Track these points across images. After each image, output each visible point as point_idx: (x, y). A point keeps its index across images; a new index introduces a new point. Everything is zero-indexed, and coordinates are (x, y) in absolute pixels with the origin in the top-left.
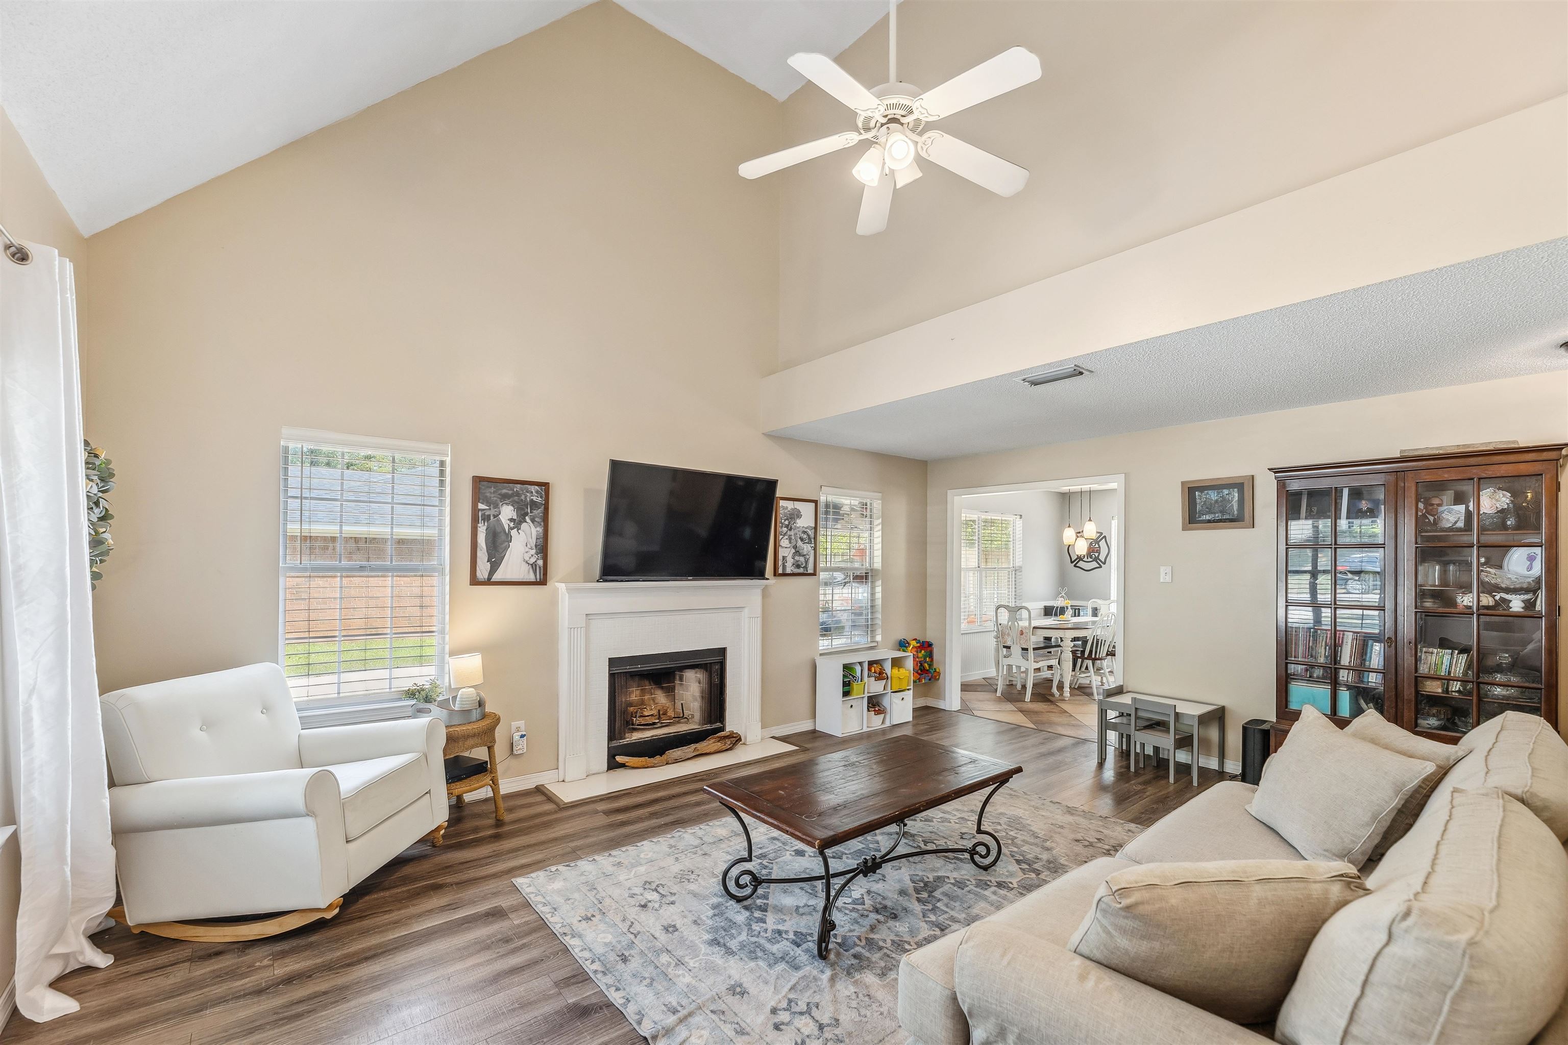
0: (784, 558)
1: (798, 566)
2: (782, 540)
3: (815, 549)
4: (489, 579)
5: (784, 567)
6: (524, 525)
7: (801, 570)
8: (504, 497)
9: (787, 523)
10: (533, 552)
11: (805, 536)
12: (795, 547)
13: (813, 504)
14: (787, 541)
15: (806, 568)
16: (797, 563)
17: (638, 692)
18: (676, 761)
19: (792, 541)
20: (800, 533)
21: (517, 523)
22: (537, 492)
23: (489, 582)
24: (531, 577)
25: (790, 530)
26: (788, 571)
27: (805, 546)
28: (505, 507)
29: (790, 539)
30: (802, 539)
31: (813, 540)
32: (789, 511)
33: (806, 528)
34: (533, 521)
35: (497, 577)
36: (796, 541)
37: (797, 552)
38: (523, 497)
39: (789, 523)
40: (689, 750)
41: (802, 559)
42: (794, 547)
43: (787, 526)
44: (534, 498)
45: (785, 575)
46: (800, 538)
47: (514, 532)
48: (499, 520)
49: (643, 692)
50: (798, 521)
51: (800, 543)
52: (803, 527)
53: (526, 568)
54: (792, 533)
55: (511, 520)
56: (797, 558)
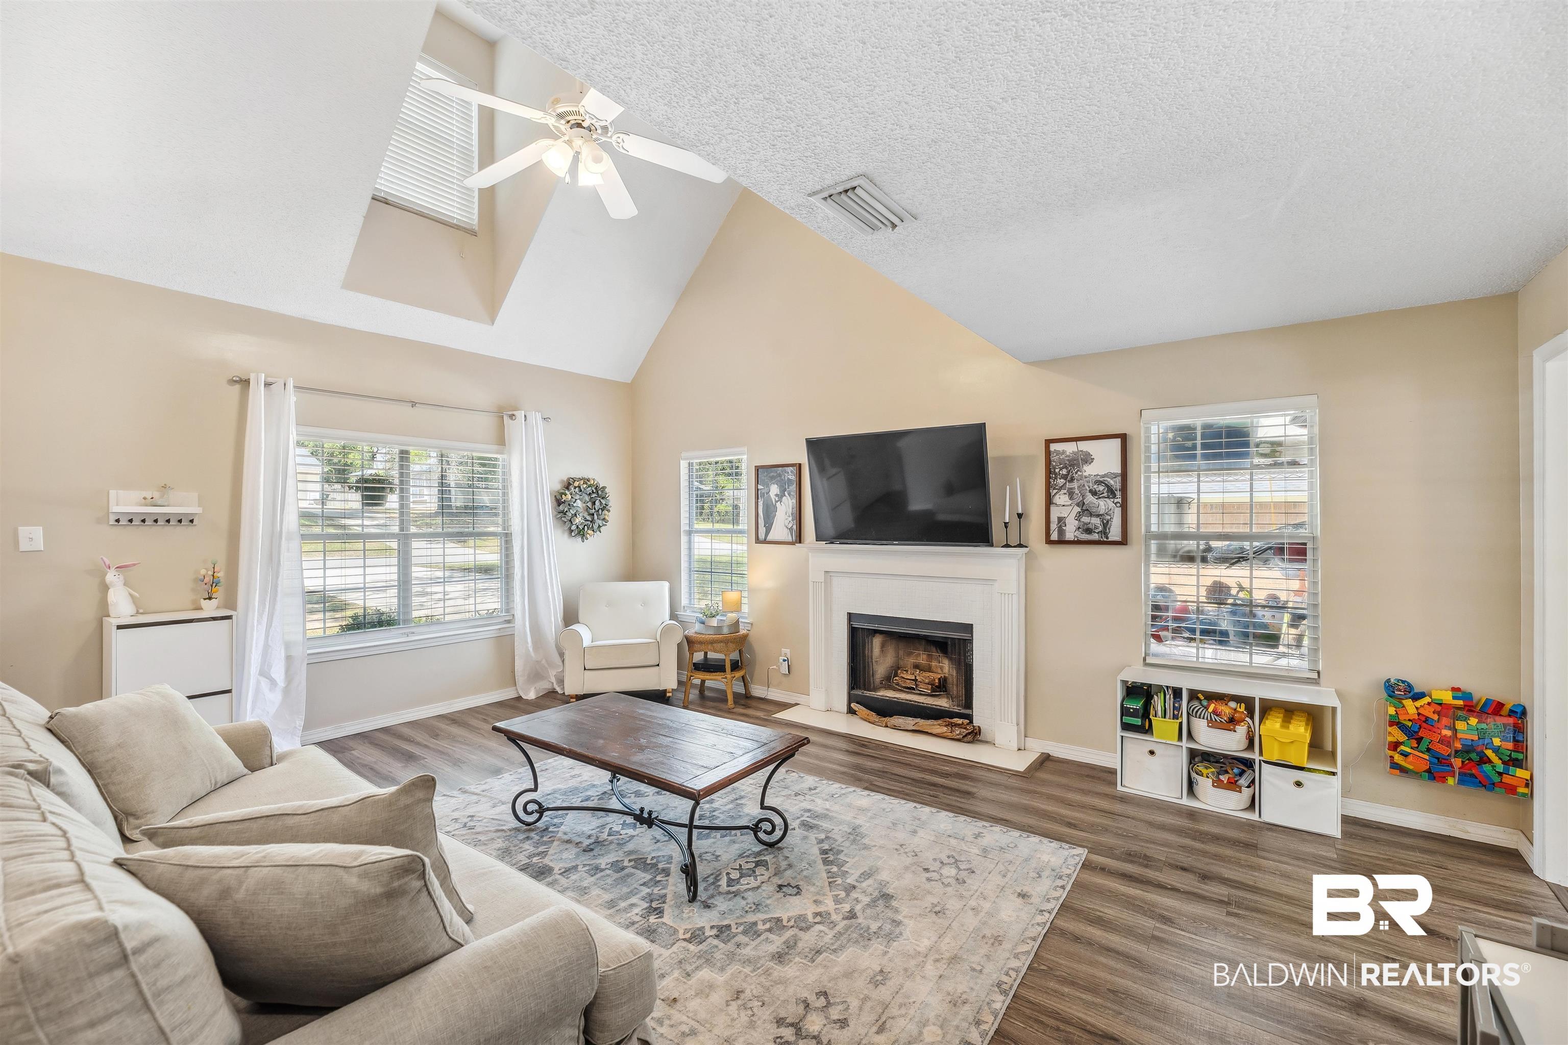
0: (1060, 519)
1: (1089, 531)
2: (1057, 496)
3: (1124, 506)
4: (765, 539)
5: (1061, 532)
6: (784, 498)
7: (1095, 537)
8: (772, 478)
9: (1064, 472)
10: (790, 519)
11: (1101, 488)
12: (1081, 504)
13: (1118, 441)
14: (1066, 498)
15: (1104, 532)
16: (1086, 527)
17: (925, 657)
18: (895, 728)
19: (1075, 496)
20: (1091, 484)
21: (780, 497)
22: (792, 472)
23: (765, 542)
24: (789, 539)
25: (1072, 480)
26: (1070, 535)
27: (1102, 503)
28: (773, 485)
29: (1071, 494)
30: (1094, 493)
31: (1118, 494)
32: (1069, 456)
33: (1103, 476)
34: (789, 494)
35: (770, 538)
36: (1083, 496)
37: (1085, 510)
38: (783, 477)
39: (1068, 472)
40: (910, 722)
41: (1096, 521)
42: (1078, 505)
43: (1065, 477)
44: (790, 477)
45: (1061, 542)
46: (1091, 491)
47: (778, 504)
48: (770, 496)
49: (930, 657)
50: (1085, 467)
51: (1090, 498)
52: (1098, 475)
53: (786, 531)
54: (1075, 485)
55: (777, 495)
56: (1085, 519)
